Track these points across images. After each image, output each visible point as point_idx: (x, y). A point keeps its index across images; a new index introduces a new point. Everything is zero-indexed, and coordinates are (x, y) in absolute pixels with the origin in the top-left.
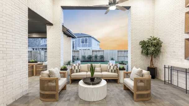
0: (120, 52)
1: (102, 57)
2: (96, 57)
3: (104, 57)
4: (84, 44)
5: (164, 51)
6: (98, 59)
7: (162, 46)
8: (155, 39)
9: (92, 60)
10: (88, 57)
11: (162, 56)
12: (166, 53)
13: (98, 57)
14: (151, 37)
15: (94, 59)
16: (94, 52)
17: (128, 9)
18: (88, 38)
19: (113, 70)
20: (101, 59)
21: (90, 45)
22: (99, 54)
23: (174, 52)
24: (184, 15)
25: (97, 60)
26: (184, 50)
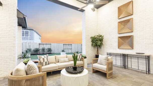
0: (65, 45)
1: (50, 50)
2: (43, 50)
3: (52, 49)
4: (25, 36)
5: (105, 44)
6: (46, 51)
7: (104, 41)
8: (101, 36)
9: (38, 53)
10: (34, 50)
11: (103, 47)
12: (106, 45)
13: (45, 50)
14: (99, 34)
15: (41, 52)
16: (40, 45)
17: (82, 12)
18: (29, 31)
19: (79, 59)
20: (48, 51)
21: (32, 39)
22: (46, 47)
23: (111, 44)
24: (117, 23)
25: (44, 53)
26: (117, 43)
